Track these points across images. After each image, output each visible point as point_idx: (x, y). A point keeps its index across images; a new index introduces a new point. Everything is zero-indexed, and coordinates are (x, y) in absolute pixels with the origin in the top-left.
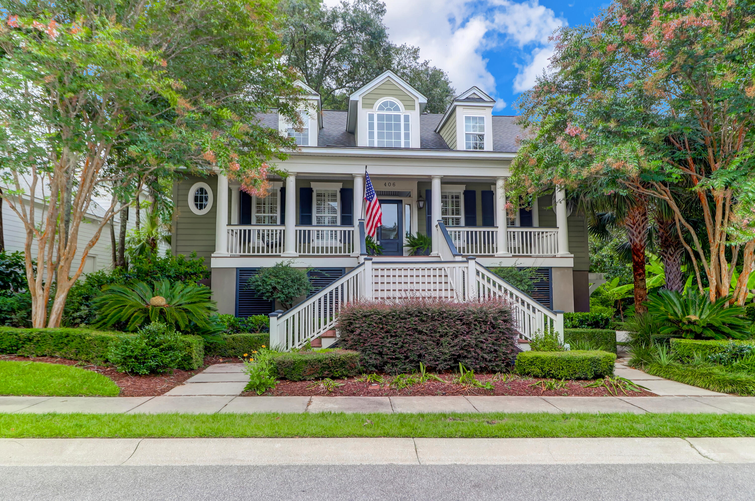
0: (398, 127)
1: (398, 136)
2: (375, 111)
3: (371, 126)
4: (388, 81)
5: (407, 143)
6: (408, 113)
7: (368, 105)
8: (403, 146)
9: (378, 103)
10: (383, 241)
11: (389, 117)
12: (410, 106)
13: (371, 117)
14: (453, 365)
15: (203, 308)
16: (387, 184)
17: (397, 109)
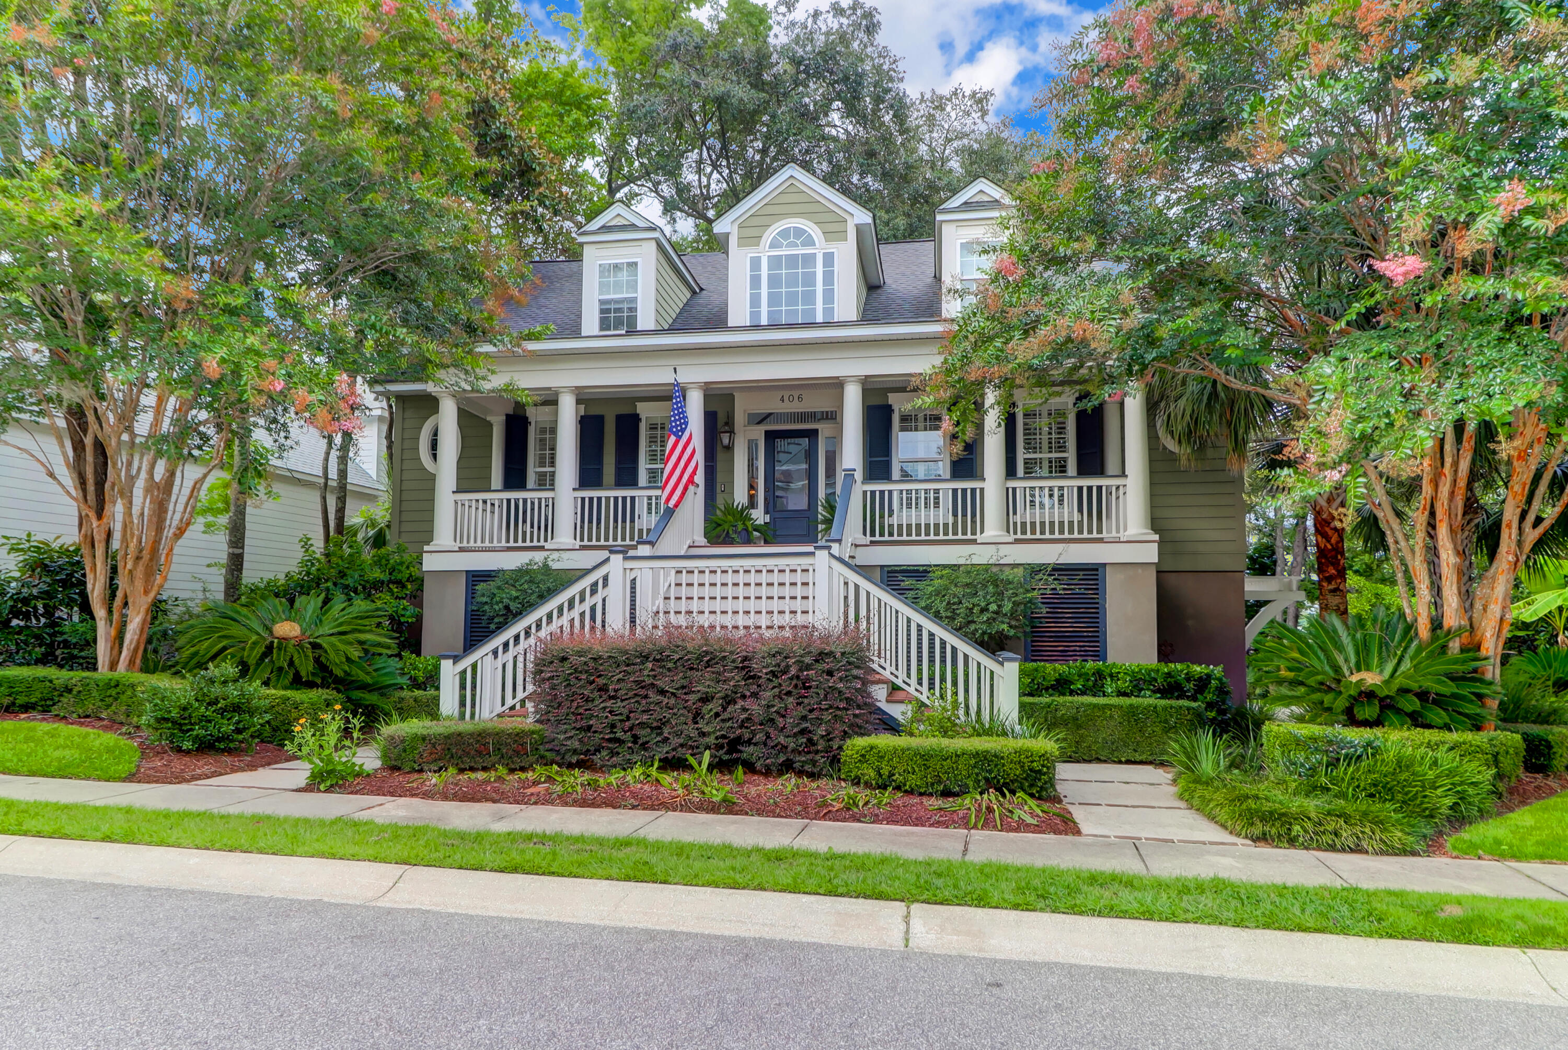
0: (810, 280)
1: (809, 298)
2: (765, 252)
3: (755, 281)
4: (792, 186)
5: (828, 311)
6: (833, 247)
7: (750, 239)
8: (819, 319)
9: (770, 234)
10: (777, 515)
11: (792, 260)
12: (834, 233)
13: (755, 263)
14: (726, 757)
15: (351, 644)
16: (786, 398)
17: (810, 242)
